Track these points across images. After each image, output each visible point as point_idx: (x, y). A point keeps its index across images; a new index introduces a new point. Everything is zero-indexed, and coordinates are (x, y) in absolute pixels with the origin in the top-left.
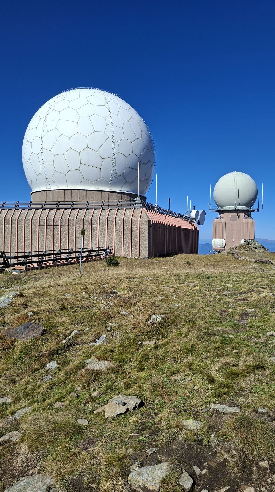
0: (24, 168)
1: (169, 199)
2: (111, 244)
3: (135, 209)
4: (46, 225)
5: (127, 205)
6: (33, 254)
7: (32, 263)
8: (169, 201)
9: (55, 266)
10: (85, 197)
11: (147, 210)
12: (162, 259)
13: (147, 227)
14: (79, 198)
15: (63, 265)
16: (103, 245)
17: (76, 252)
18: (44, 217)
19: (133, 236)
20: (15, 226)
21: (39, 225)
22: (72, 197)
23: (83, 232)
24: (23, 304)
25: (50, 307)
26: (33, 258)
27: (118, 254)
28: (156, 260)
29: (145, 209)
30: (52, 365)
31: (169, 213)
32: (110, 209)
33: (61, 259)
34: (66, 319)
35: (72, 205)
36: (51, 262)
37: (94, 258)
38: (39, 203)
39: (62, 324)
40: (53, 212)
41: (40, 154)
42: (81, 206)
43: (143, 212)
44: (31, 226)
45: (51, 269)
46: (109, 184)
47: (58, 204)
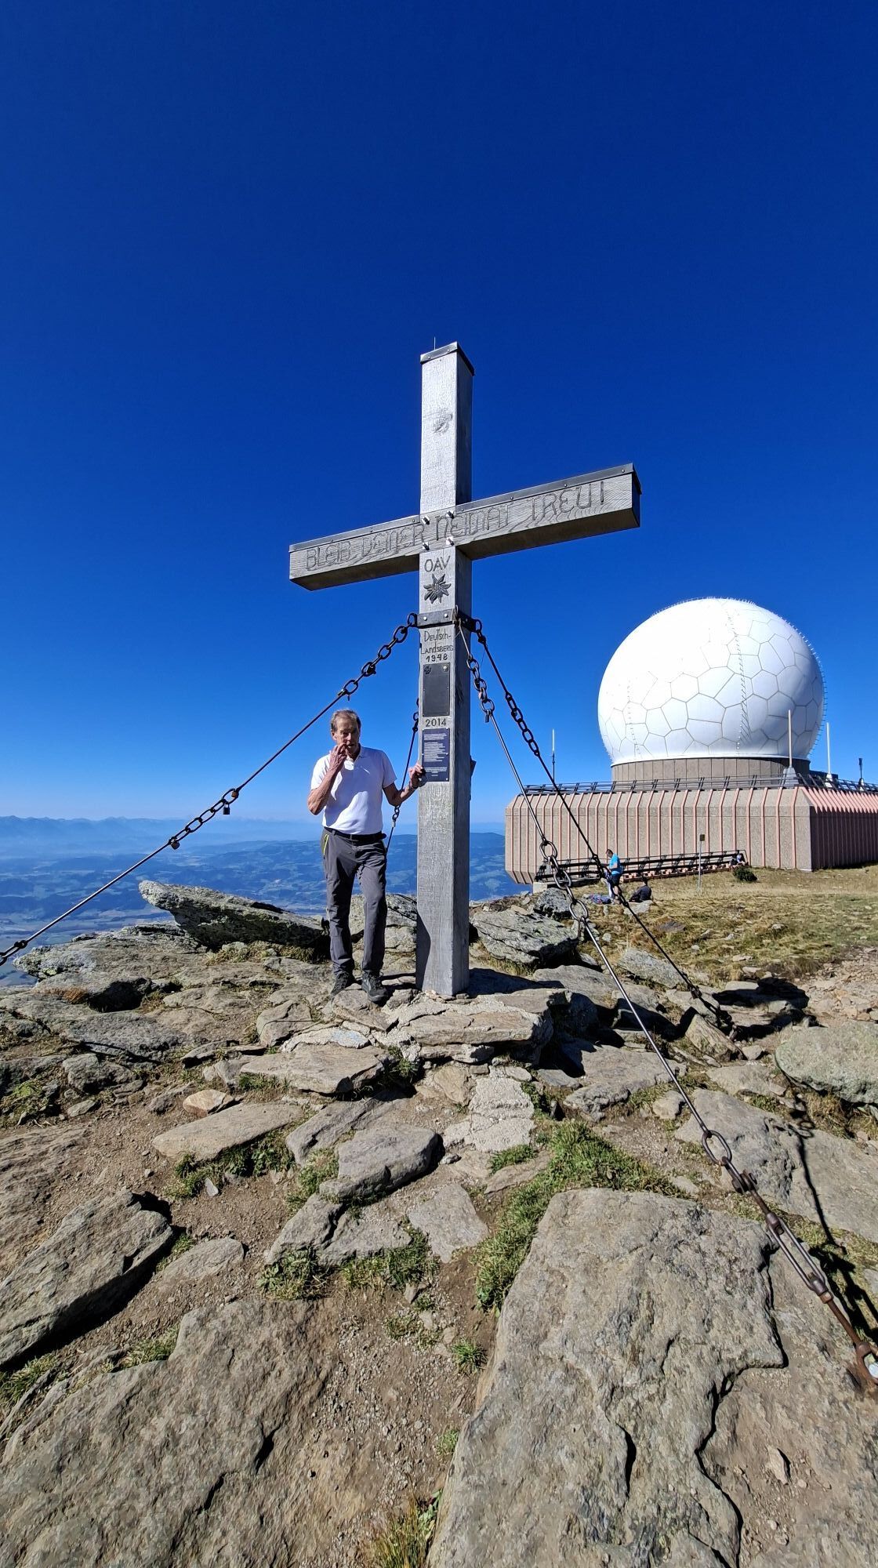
1: (860, 760)
2: (743, 846)
3: (784, 788)
5: (772, 782)
8: (860, 764)
10: (697, 769)
11: (807, 789)
12: (839, 872)
13: (809, 819)
15: (670, 876)
19: (782, 833)
20: (594, 818)
27: (756, 861)
28: (826, 874)
29: (804, 788)
32: (741, 789)
35: (677, 785)
36: (635, 874)
38: (624, 782)
40: (648, 796)
42: (690, 786)
43: (800, 794)
44: (616, 817)
46: (737, 746)
47: (655, 784)
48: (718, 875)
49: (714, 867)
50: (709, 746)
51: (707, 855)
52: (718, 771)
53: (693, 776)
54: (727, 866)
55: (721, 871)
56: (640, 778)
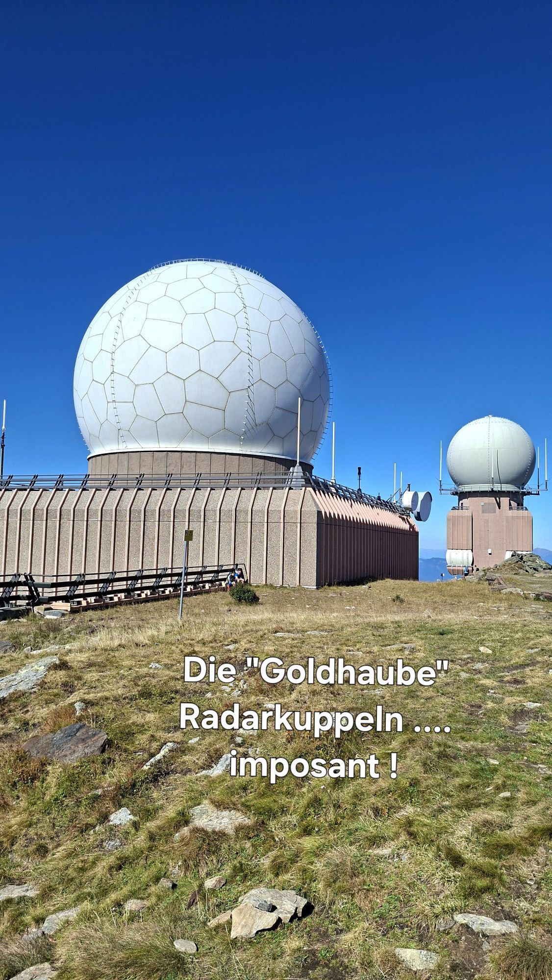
0: (76, 410)
1: (359, 469)
2: (243, 559)
3: (290, 489)
4: (115, 521)
5: (276, 481)
6: (88, 578)
7: (85, 596)
8: (359, 473)
9: (131, 604)
10: (193, 464)
11: (315, 491)
12: (344, 590)
13: (315, 525)
14: (182, 467)
15: (147, 600)
16: (227, 562)
17: (172, 575)
18: (111, 505)
19: (287, 542)
20: (54, 523)
21: (101, 521)
22: (168, 465)
23: (189, 535)
24: (65, 684)
25: (120, 692)
26: (87, 586)
27: (257, 579)
28: (332, 592)
29: (311, 489)
30: (122, 817)
31: (359, 497)
32: (242, 489)
33: (142, 589)
34: (151, 717)
35: (168, 482)
36: (122, 595)
37: (207, 586)
38: (102, 477)
39: (142, 729)
40: (130, 495)
41: (108, 384)
42: (184, 483)
43: (308, 496)
44: (85, 523)
45: (122, 608)
46: (240, 440)
47: (140, 479)
50: (209, 438)
52: (218, 467)
53: (189, 471)
56: (122, 472)
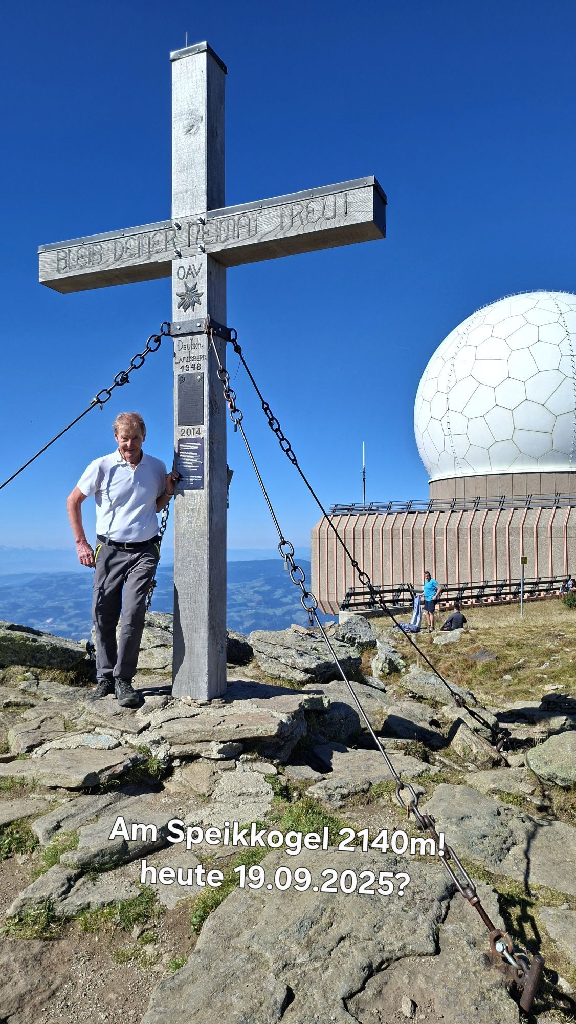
2: (575, 570)
4: (458, 538)
10: (524, 484)
14: (513, 487)
16: (561, 573)
17: (510, 585)
18: (454, 525)
21: (446, 538)
22: (500, 486)
23: (524, 560)
30: (508, 677)
32: (572, 507)
35: (502, 502)
38: (443, 501)
40: (469, 515)
42: (517, 504)
46: (569, 458)
47: (477, 501)
48: (547, 603)
49: (543, 594)
50: (537, 459)
51: (535, 580)
52: (548, 487)
53: (521, 493)
54: (558, 593)
55: (550, 598)
56: (460, 495)
